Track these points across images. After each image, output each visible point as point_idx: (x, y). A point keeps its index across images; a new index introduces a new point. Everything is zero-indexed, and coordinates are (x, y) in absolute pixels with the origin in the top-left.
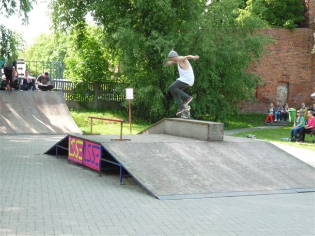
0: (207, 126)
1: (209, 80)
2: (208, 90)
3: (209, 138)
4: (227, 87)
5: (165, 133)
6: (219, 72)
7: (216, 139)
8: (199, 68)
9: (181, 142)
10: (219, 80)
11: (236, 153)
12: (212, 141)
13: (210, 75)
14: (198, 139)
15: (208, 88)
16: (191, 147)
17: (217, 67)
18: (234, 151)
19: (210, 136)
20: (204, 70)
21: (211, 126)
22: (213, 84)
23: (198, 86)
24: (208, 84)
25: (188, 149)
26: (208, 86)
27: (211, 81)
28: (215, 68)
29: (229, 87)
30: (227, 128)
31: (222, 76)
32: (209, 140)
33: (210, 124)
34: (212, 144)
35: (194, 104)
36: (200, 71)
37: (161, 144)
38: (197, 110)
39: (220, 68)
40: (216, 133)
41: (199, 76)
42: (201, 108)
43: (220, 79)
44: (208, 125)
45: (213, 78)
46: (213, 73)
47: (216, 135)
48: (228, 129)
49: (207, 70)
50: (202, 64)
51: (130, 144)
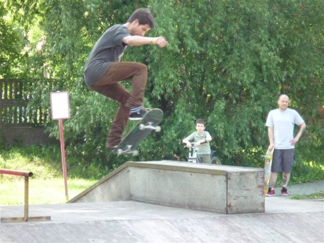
0: (224, 178)
1: (255, 64)
2: (254, 90)
3: (229, 206)
4: (299, 81)
5: (130, 198)
6: (278, 45)
7: (246, 208)
8: (231, 38)
9: (162, 218)
10: (279, 64)
11: (293, 238)
12: (238, 213)
13: (256, 53)
14: (204, 208)
15: (254, 84)
16: (183, 230)
17: (272, 33)
18: (289, 234)
19: (233, 202)
20: (243, 41)
21: (232, 177)
22: (265, 74)
23: (229, 81)
24: (253, 75)
25: (177, 235)
26: (252, 80)
27: (259, 68)
28: (267, 37)
29: (303, 80)
30: (302, 178)
31: (285, 54)
32: (228, 210)
33: (231, 173)
34: (236, 221)
35: (221, 125)
36: (232, 45)
37: (112, 224)
38: (227, 138)
39: (278, 36)
40: (245, 193)
41: (229, 56)
42: (237, 132)
43: (281, 61)
44: (227, 175)
45: (265, 60)
46: (265, 48)
47: (246, 197)
48: (304, 182)
49: (248, 40)
50: (238, 27)
51: (36, 228)
